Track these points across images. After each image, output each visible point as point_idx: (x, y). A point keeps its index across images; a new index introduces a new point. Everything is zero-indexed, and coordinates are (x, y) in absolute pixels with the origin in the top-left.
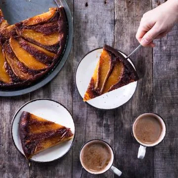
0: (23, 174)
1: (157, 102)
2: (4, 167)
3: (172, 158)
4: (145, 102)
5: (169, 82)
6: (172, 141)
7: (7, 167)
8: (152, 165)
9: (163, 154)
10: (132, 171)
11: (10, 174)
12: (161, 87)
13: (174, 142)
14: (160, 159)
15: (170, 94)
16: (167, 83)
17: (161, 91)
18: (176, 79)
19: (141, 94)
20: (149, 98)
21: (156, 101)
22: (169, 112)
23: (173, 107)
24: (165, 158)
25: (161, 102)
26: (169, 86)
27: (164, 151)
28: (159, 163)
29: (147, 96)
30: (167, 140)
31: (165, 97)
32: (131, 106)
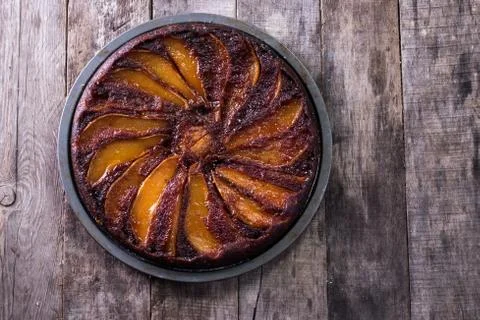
0: (137, 294)
1: (413, 141)
2: (97, 279)
3: (447, 258)
4: (388, 143)
5: (436, 102)
6: (446, 222)
7: (103, 279)
8: (405, 273)
9: (427, 249)
10: (364, 286)
11: (110, 295)
12: (420, 111)
13: (451, 225)
14: (421, 260)
15: (439, 125)
16: (432, 104)
17: (420, 119)
18: (450, 96)
19: (379, 126)
20: (395, 134)
21: (409, 141)
22: (438, 162)
23: (447, 152)
24: (432, 257)
25: (420, 142)
26: (437, 109)
27: (431, 242)
28: (420, 268)
29: (392, 130)
30: (436, 220)
31: (429, 131)
32: (360, 150)
